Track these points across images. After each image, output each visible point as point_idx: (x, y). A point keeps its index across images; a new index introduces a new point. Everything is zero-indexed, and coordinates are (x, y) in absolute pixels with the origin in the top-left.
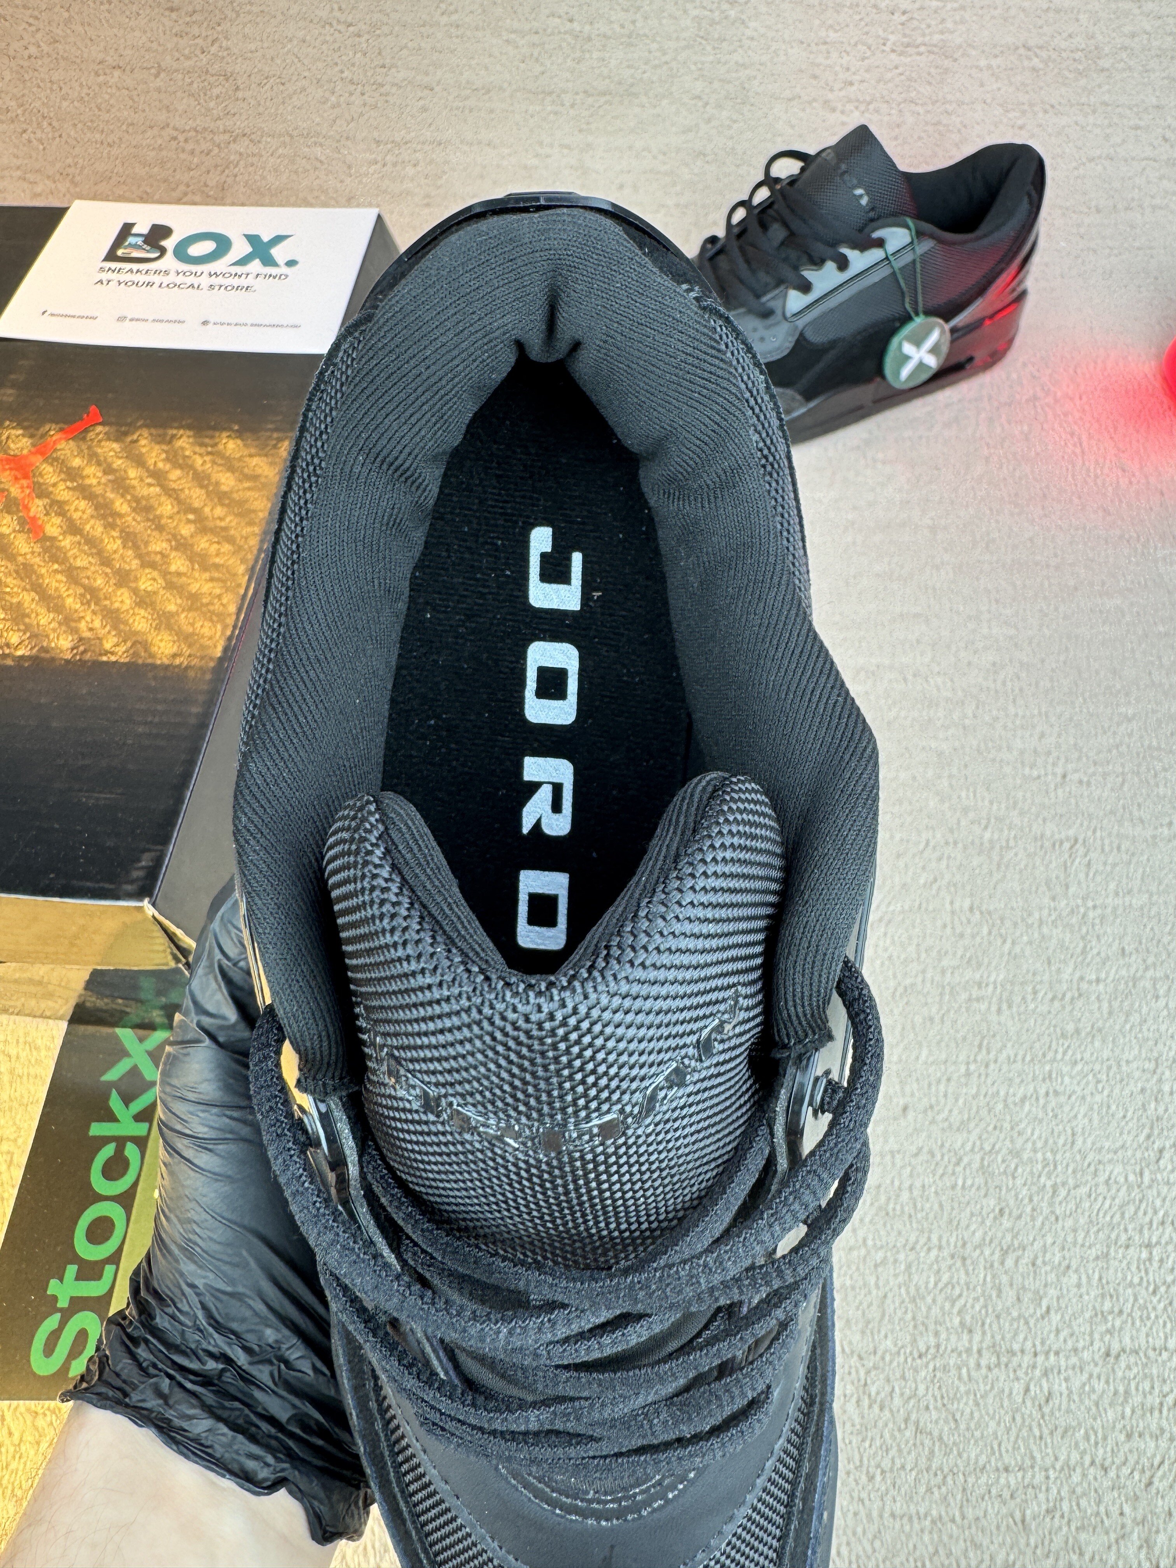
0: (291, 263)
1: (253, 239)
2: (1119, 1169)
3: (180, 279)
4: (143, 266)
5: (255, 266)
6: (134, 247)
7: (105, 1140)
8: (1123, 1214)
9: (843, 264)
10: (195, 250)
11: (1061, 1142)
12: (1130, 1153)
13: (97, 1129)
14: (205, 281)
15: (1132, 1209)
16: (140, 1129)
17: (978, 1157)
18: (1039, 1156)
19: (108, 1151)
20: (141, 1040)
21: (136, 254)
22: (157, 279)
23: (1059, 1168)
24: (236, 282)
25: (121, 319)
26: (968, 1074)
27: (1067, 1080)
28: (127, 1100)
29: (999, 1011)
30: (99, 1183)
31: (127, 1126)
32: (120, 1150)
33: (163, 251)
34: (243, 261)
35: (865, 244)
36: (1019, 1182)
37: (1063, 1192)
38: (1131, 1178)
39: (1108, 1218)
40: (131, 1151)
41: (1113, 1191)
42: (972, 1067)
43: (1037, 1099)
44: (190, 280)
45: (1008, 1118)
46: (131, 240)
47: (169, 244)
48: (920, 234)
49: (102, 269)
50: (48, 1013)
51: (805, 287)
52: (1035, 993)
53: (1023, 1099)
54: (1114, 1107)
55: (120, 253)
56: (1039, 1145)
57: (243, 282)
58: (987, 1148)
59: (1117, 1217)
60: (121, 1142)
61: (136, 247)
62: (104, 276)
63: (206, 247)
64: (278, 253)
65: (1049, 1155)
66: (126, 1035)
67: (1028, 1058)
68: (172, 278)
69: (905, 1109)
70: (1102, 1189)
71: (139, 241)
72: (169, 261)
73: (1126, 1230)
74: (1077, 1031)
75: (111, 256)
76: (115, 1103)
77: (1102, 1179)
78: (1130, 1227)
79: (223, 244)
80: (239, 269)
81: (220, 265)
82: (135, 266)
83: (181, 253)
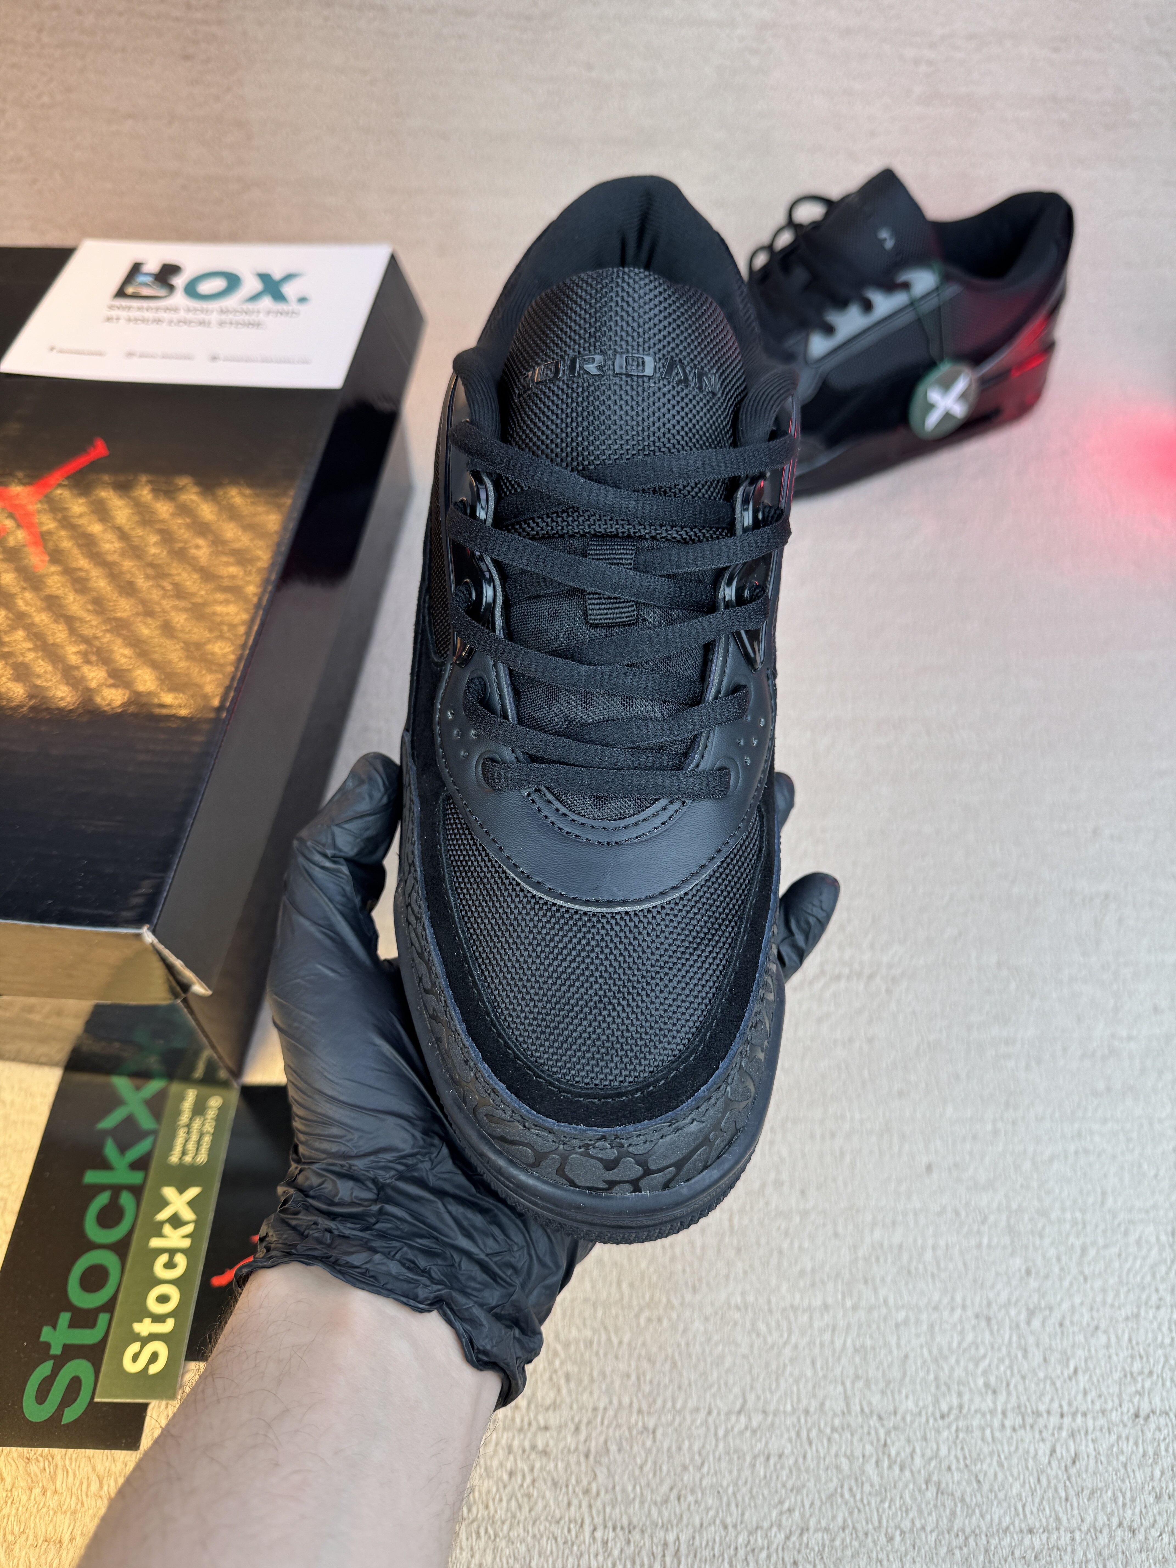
0: (302, 300)
1: (265, 278)
2: (1151, 1228)
3: (190, 316)
4: (152, 304)
5: (267, 302)
6: (144, 285)
7: (99, 1188)
8: (1154, 1276)
9: (868, 306)
10: (205, 288)
11: (1091, 1200)
12: (1162, 1212)
13: (92, 1177)
14: (214, 317)
15: (1163, 1269)
16: (136, 1178)
17: (1004, 1217)
18: (1068, 1216)
19: (103, 1199)
20: (138, 1088)
21: (145, 291)
22: (166, 316)
23: (1088, 1228)
24: (246, 318)
25: (130, 354)
26: (996, 1132)
27: (1097, 1139)
28: (123, 1149)
29: (1028, 1068)
30: (93, 1230)
31: (121, 1174)
32: (115, 1198)
33: (171, 288)
34: (255, 298)
35: (890, 286)
36: (1047, 1241)
37: (1092, 1252)
38: (1163, 1238)
39: (1138, 1279)
40: (126, 1200)
41: (1144, 1252)
42: (1000, 1125)
43: (1066, 1157)
44: (201, 316)
45: (1035, 1176)
46: (141, 279)
47: (179, 281)
48: (946, 278)
49: (111, 307)
50: (43, 1059)
51: (829, 330)
52: (1065, 1049)
53: (1052, 1159)
54: (1145, 1166)
55: (130, 290)
56: (1068, 1204)
57: (253, 318)
58: (1014, 1206)
59: (1148, 1278)
60: (116, 1190)
61: (146, 285)
62: (114, 313)
63: (217, 285)
64: (290, 290)
65: (1078, 1215)
66: (121, 1084)
67: (1057, 1115)
68: (182, 314)
69: (929, 1168)
70: (1133, 1249)
71: (148, 279)
72: (179, 298)
73: (1157, 1290)
74: (1109, 1089)
75: (121, 293)
76: (110, 1150)
77: (1132, 1239)
78: (1162, 1287)
79: (233, 281)
80: (251, 306)
81: (232, 301)
82: (144, 304)
83: (191, 290)
